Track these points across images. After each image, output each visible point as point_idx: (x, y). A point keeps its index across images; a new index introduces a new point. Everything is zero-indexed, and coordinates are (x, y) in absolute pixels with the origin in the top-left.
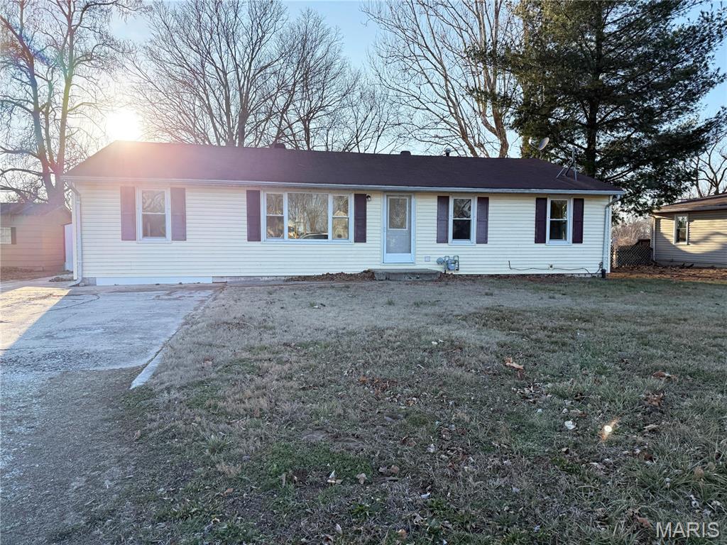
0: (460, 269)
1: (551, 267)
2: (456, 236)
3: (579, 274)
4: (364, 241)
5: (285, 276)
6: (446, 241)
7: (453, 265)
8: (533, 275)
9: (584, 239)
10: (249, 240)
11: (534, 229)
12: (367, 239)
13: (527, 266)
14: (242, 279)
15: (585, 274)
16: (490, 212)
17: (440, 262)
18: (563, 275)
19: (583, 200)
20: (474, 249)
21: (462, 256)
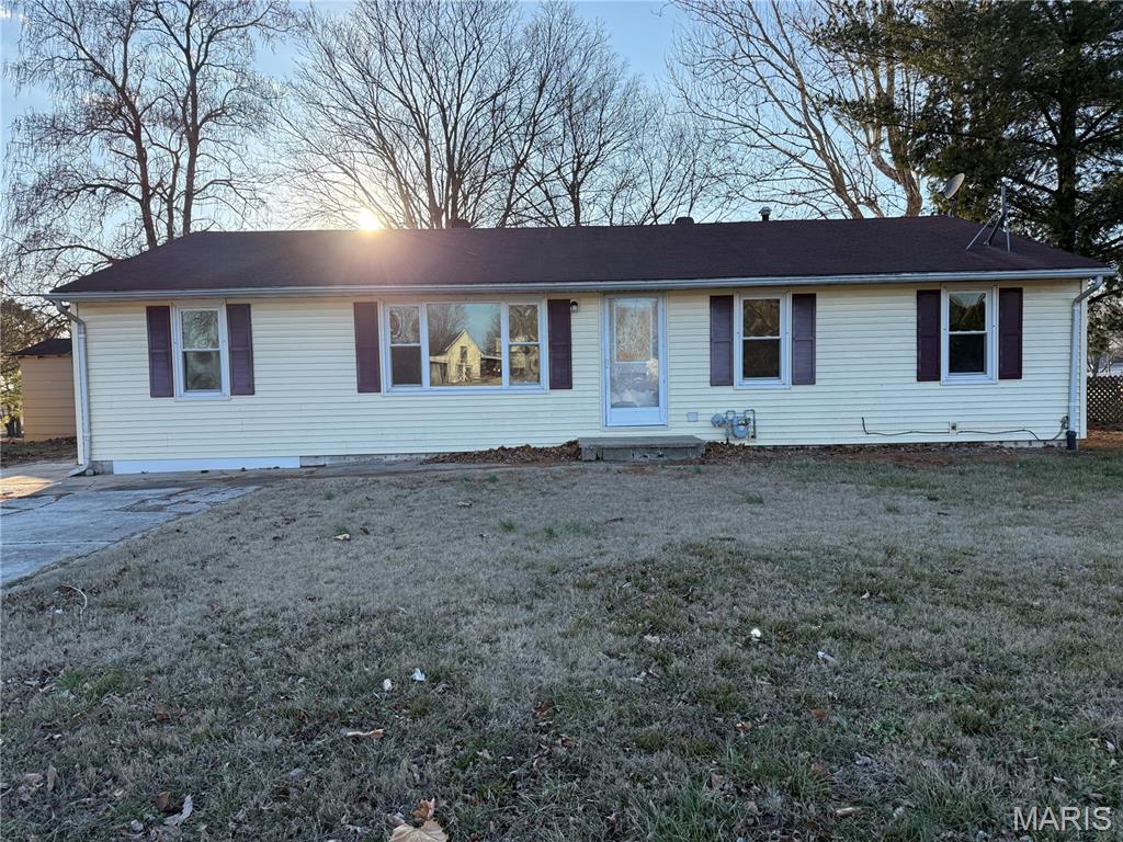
0: (758, 436)
1: (954, 428)
2: (749, 372)
3: (1016, 442)
4: (569, 386)
5: (427, 454)
6: (729, 382)
7: (742, 428)
8: (916, 444)
9: (1024, 371)
10: (360, 391)
11: (915, 353)
12: (574, 382)
13: (902, 427)
14: (352, 460)
15: (1030, 442)
16: (818, 321)
17: (718, 423)
18: (981, 444)
19: (1019, 291)
20: (789, 397)
21: (761, 410)
